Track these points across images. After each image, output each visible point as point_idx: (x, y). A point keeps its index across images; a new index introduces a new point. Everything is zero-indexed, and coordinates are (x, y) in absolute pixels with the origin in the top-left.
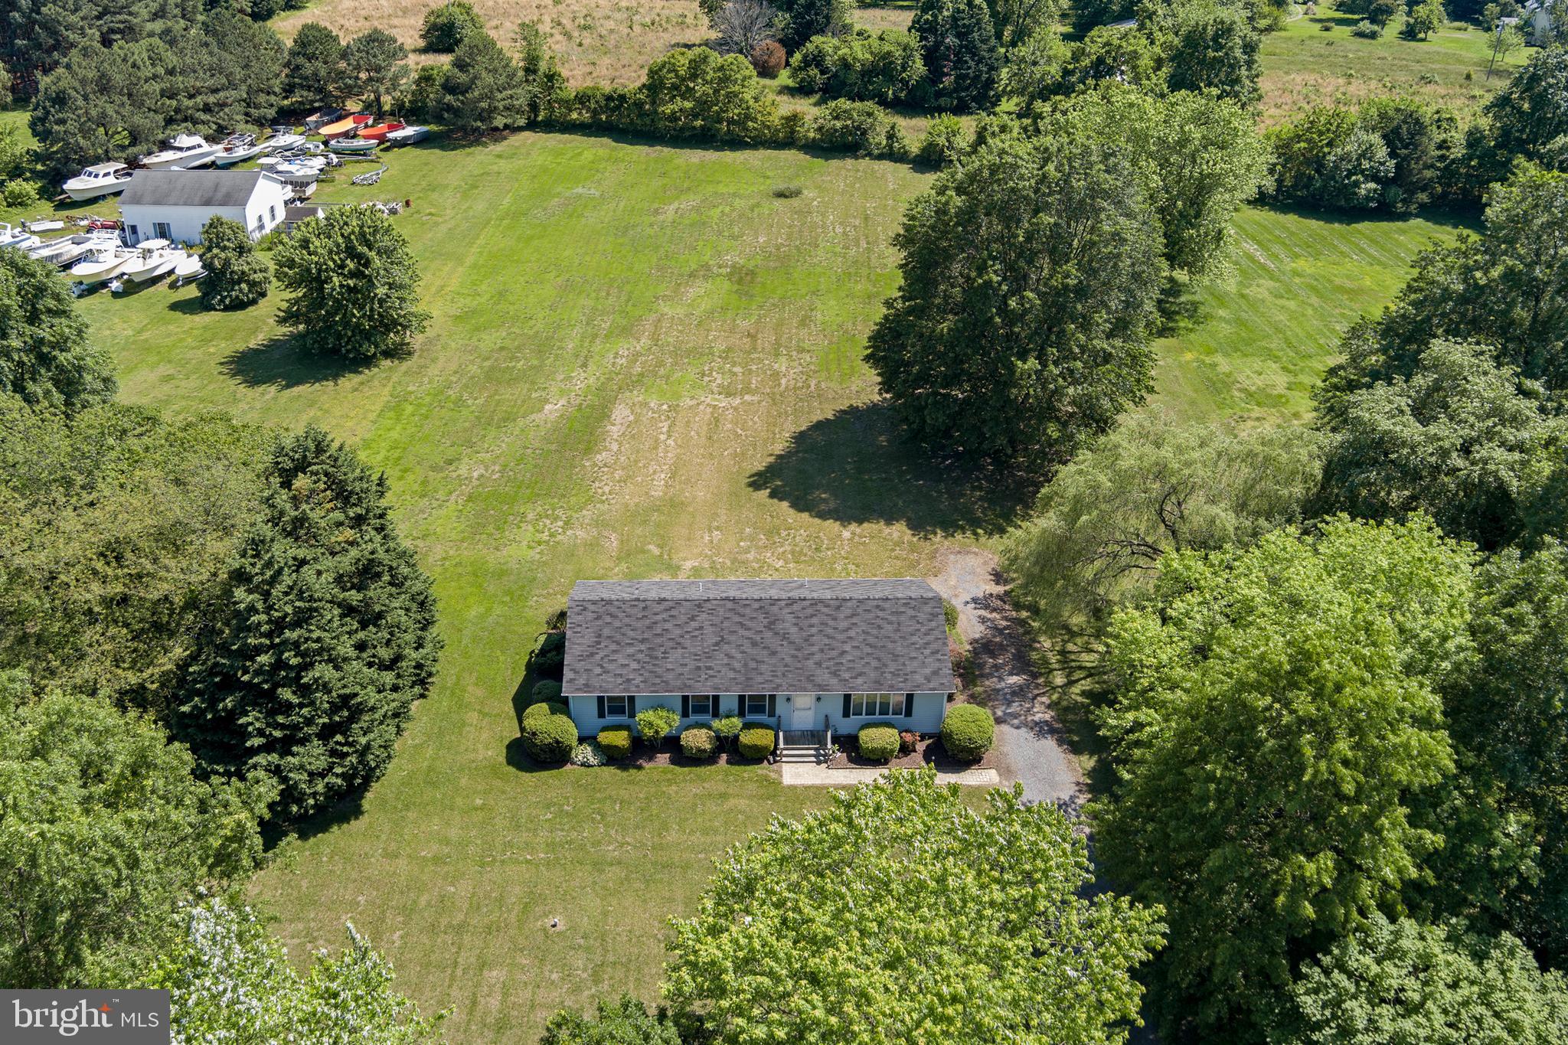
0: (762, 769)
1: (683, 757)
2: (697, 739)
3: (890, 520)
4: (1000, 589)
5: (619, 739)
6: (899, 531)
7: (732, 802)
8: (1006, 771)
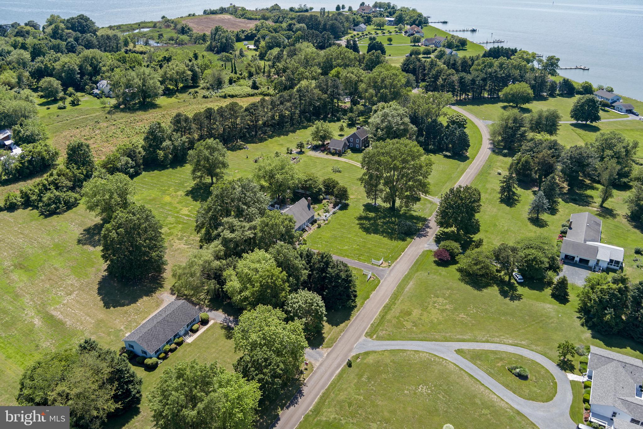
0: (184, 344)
1: (172, 351)
2: (173, 346)
3: (142, 297)
4: (176, 296)
5: (163, 355)
6: (145, 298)
7: (188, 350)
8: (213, 319)
